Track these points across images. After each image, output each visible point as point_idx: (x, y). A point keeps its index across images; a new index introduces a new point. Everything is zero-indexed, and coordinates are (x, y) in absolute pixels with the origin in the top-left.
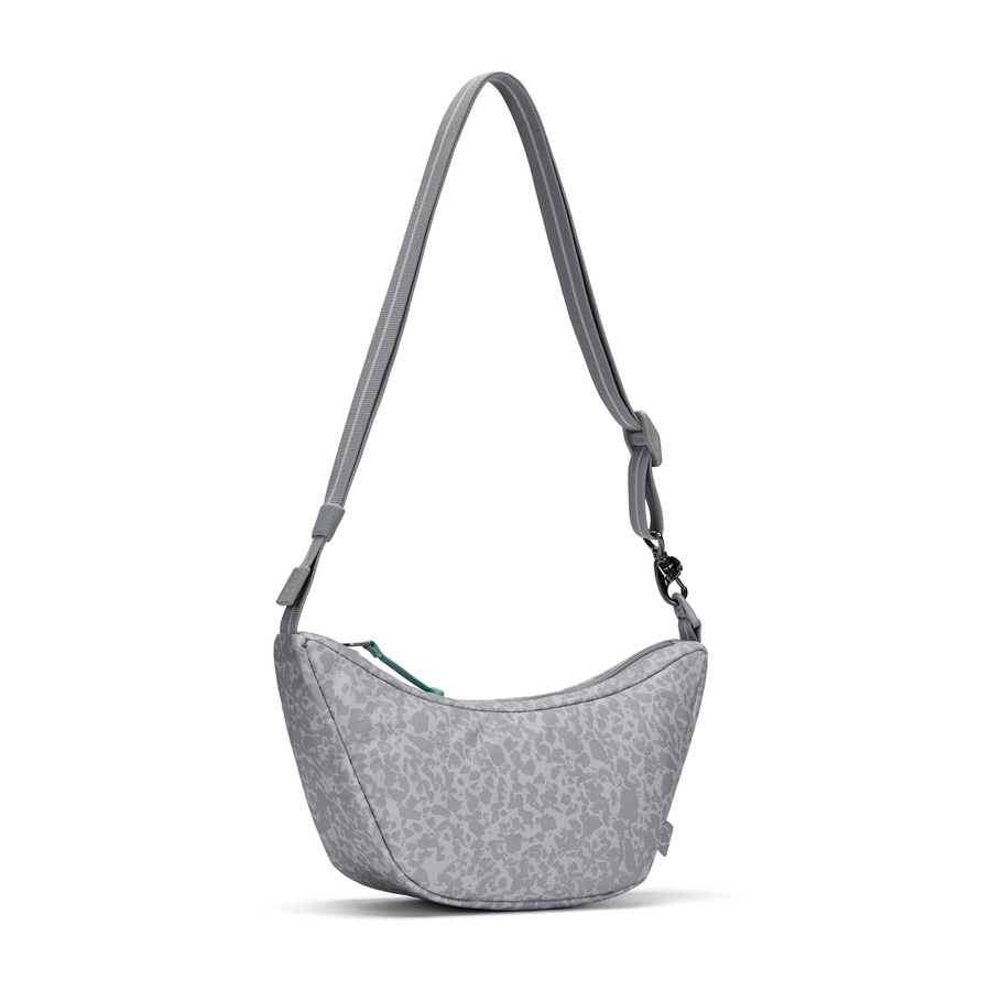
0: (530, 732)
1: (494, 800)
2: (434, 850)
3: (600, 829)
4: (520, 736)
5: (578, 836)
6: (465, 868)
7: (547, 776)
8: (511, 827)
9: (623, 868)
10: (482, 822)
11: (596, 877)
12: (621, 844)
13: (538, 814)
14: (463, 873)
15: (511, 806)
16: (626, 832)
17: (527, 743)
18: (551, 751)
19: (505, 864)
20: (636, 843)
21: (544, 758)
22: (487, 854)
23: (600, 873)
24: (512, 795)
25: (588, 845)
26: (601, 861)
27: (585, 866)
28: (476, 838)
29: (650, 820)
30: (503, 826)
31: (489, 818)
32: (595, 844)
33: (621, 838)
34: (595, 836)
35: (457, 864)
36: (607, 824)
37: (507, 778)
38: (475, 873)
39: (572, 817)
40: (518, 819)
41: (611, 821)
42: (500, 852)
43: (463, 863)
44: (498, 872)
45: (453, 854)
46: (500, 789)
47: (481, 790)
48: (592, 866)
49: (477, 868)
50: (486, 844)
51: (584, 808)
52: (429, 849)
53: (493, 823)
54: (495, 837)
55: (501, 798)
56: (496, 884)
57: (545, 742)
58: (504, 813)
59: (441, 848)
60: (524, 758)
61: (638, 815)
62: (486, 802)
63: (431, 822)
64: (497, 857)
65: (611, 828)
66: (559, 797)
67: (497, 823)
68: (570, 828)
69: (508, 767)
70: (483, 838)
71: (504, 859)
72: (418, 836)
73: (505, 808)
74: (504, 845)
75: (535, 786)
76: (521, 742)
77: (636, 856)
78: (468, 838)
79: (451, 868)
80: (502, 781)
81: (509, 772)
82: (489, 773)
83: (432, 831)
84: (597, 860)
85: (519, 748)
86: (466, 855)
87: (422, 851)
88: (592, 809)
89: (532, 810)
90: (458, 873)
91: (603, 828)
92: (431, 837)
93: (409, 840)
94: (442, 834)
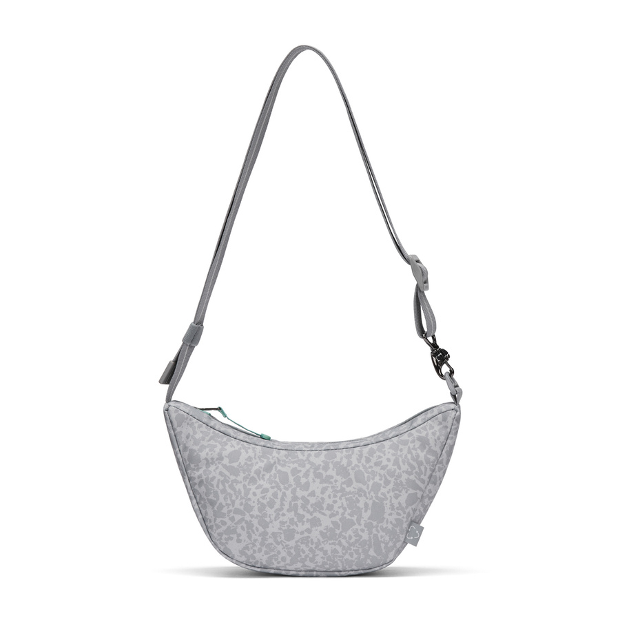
0: (312, 464)
1: (277, 506)
2: (235, 536)
3: (354, 527)
4: (304, 466)
5: (338, 532)
6: (256, 549)
7: (318, 492)
8: (288, 523)
9: (372, 553)
10: (268, 519)
11: (353, 559)
12: (370, 537)
13: (308, 516)
14: (254, 551)
15: (288, 511)
16: (374, 530)
17: (308, 471)
18: (324, 476)
19: (284, 548)
20: (382, 537)
21: (318, 480)
22: (271, 541)
23: (355, 556)
24: (290, 503)
25: (345, 538)
26: (355, 548)
27: (344, 552)
28: (263, 530)
29: (394, 522)
30: (282, 523)
31: (273, 518)
32: (350, 537)
33: (370, 533)
34: (350, 532)
35: (250, 546)
36: (360, 524)
37: (289, 493)
38: (263, 553)
39: (333, 519)
40: (293, 518)
41: (363, 522)
42: (279, 540)
43: (254, 545)
44: (279, 552)
45: (247, 539)
46: (282, 499)
47: (268, 500)
48: (349, 551)
49: (264, 549)
50: (269, 534)
51: (343, 514)
52: (231, 536)
53: (275, 520)
54: (276, 530)
55: (282, 505)
56: (280, 560)
57: (321, 471)
58: (284, 515)
59: (239, 535)
60: (303, 481)
61: (384, 518)
62: (272, 507)
63: (232, 519)
64: (278, 543)
65: (363, 527)
66: (325, 506)
67: (279, 521)
68: (331, 526)
69: (291, 485)
70: (268, 530)
71: (283, 545)
72: (224, 528)
73: (285, 511)
74: (282, 536)
75: (309, 498)
76: (304, 470)
77: (383, 545)
78: (257, 529)
79: (246, 548)
80: (284, 494)
81: (290, 489)
82: (276, 489)
83: (233, 524)
84: (352, 547)
85: (301, 474)
86: (255, 540)
87: (227, 536)
88: (348, 514)
89: (305, 513)
90: (251, 551)
91: (356, 526)
92: (232, 528)
93: (218, 531)
94: (239, 526)
